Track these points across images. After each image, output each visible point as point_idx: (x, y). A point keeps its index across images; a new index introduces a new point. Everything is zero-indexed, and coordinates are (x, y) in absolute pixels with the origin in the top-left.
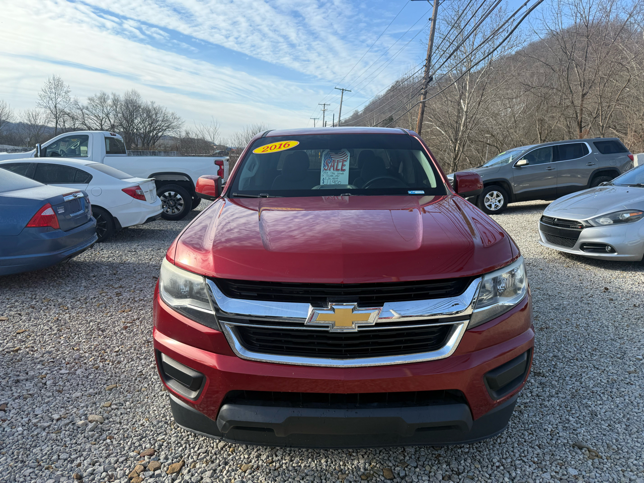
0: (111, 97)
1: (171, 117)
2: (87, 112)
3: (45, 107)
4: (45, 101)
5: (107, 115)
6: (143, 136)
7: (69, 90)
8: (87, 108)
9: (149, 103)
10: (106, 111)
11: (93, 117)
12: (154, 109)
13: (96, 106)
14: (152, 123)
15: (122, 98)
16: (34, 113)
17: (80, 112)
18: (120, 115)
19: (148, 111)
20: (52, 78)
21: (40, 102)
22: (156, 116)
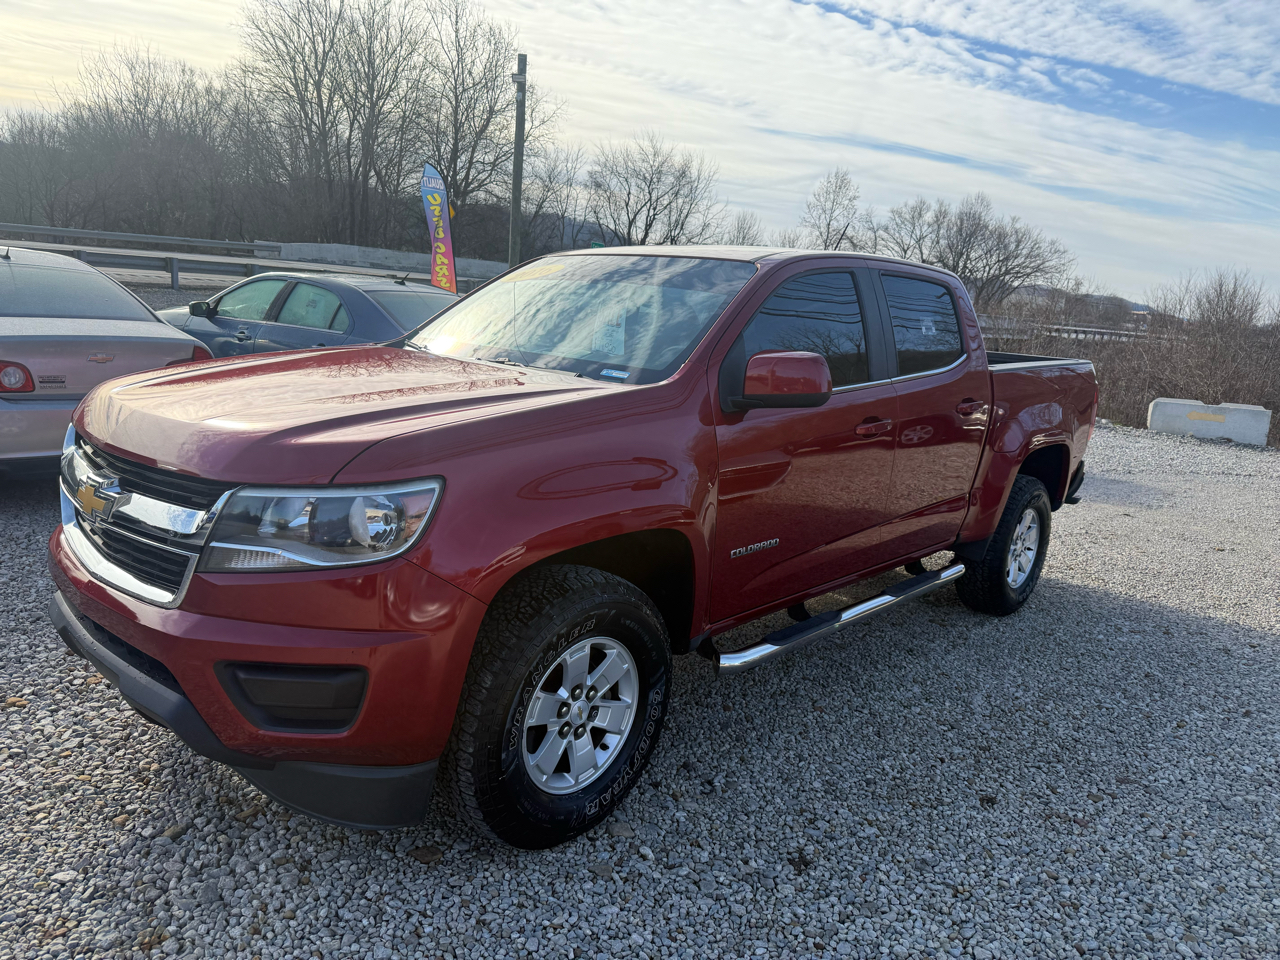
0: (935, 206)
1: (1049, 249)
2: (885, 235)
3: (813, 226)
4: (814, 214)
5: (920, 240)
6: (979, 284)
7: (857, 194)
8: (886, 229)
9: (1007, 221)
10: (918, 234)
11: (892, 245)
12: (1016, 232)
13: (903, 223)
14: (1007, 259)
15: (954, 209)
16: (792, 236)
17: (873, 235)
18: (943, 242)
19: (1001, 237)
20: (834, 174)
21: (806, 216)
22: (1017, 246)
